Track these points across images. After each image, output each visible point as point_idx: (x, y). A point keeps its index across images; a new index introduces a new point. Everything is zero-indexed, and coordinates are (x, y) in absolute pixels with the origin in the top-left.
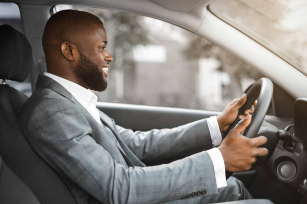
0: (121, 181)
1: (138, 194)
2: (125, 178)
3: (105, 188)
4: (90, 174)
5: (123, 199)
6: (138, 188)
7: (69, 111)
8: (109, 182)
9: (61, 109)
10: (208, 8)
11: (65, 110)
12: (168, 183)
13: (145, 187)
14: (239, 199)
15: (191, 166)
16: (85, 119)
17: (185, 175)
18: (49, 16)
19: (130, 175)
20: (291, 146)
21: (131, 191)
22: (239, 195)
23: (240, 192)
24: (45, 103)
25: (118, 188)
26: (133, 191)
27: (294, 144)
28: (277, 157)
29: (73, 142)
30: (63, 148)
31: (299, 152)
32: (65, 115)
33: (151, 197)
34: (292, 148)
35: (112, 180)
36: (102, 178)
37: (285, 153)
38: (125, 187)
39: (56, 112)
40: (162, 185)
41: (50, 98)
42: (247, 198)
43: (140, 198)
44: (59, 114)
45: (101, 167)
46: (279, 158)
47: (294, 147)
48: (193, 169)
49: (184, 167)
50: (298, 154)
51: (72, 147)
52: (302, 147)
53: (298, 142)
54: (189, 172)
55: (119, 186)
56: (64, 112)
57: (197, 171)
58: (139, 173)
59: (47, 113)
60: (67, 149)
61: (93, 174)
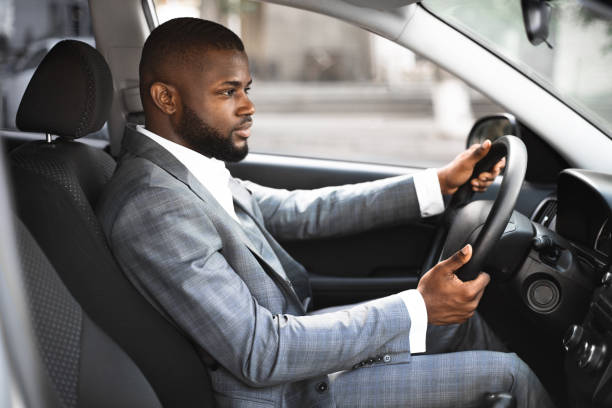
0: (265, 341)
1: (290, 363)
2: (272, 336)
3: (237, 350)
4: (215, 326)
5: (266, 369)
6: (291, 354)
7: (186, 211)
8: (245, 341)
9: (172, 208)
11: (178, 210)
12: (338, 348)
13: (302, 353)
15: (376, 323)
16: (211, 224)
17: (366, 337)
19: (281, 331)
20: (553, 255)
21: (280, 358)
24: (145, 195)
25: (258, 352)
26: (282, 358)
27: (557, 252)
28: (529, 274)
29: (192, 270)
30: (174, 277)
31: (565, 266)
32: (179, 220)
33: (309, 368)
34: (554, 259)
35: (250, 339)
36: (233, 334)
37: (542, 268)
38: (270, 352)
39: (164, 214)
40: (328, 352)
41: (154, 188)
43: (292, 369)
44: (168, 218)
45: (233, 316)
46: (532, 275)
47: (558, 257)
48: (379, 326)
49: (365, 324)
50: (563, 270)
51: (188, 278)
52: (570, 257)
53: (564, 249)
54: (373, 333)
55: (262, 348)
56: (176, 213)
57: (384, 331)
58: (294, 329)
59: (149, 213)
60: (181, 282)
61: (219, 325)
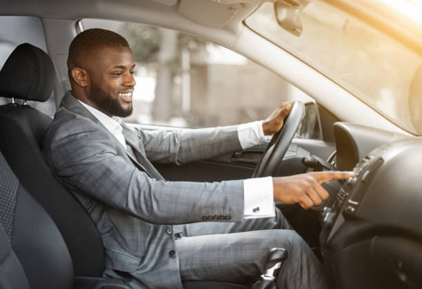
10: (244, 23)
14: (275, 228)
18: (75, 34)
22: (275, 223)
23: (276, 220)
42: (284, 228)
